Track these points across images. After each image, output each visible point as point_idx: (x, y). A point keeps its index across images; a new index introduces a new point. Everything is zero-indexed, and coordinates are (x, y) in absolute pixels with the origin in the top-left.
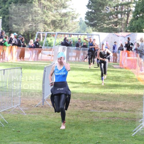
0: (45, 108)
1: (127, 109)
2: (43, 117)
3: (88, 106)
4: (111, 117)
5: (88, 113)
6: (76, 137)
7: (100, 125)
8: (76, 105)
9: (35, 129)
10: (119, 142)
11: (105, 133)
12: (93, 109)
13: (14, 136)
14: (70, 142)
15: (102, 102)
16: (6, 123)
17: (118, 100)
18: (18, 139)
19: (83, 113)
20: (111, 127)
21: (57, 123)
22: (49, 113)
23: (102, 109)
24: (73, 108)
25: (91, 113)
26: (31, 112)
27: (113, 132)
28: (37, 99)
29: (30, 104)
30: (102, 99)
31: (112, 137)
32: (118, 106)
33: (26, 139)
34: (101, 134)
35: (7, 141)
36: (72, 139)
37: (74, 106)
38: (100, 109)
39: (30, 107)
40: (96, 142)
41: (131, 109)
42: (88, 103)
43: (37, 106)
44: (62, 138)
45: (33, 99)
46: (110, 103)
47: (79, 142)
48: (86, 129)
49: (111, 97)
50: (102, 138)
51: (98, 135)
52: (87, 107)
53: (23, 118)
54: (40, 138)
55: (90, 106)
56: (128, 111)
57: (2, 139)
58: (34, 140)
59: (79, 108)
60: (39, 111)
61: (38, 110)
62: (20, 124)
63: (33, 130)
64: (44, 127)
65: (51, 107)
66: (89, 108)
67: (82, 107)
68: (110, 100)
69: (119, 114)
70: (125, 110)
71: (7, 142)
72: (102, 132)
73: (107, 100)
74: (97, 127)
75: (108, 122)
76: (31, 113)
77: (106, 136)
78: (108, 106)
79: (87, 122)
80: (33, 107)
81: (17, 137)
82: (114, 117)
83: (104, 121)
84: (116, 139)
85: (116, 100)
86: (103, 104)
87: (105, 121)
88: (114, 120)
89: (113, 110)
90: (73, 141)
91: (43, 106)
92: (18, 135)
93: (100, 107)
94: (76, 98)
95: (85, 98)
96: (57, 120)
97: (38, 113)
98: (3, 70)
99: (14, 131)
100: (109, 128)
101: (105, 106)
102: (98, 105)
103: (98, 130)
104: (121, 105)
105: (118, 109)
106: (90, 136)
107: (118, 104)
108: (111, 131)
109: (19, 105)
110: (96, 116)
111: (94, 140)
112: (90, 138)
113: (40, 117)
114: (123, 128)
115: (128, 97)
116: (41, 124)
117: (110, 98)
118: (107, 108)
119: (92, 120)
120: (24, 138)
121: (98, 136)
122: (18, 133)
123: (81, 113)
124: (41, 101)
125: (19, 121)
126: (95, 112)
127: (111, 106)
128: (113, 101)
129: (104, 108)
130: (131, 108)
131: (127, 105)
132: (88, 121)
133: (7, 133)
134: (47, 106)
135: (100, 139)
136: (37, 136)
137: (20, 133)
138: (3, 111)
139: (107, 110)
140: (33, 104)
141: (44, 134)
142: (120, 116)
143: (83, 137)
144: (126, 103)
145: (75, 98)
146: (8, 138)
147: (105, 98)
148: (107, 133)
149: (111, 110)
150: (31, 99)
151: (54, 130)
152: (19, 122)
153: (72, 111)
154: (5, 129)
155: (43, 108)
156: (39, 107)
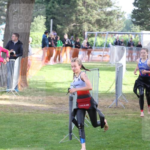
0: (119, 109)
9: (119, 129)
13: (101, 136)
18: (106, 139)
21: (138, 123)
22: (125, 113)
24: (146, 108)
28: (107, 100)
29: (102, 105)
33: (113, 139)
35: (96, 141)
39: (103, 108)
43: (110, 107)
45: (103, 100)
54: (127, 137)
57: (91, 139)
58: (121, 140)
60: (114, 112)
61: (112, 111)
63: (118, 130)
64: (127, 127)
65: (124, 108)
76: (107, 114)
80: (106, 108)
81: (104, 137)
91: (115, 107)
92: (104, 135)
96: (137, 120)
97: (115, 114)
99: (99, 131)
116: (123, 124)
120: (112, 137)
122: (104, 133)
133: (93, 133)
134: (119, 107)
136: (123, 135)
137: (106, 133)
140: (106, 105)
141: (129, 134)
150: (101, 100)
151: (137, 130)
154: (90, 129)
155: (116, 109)
156: (112, 108)
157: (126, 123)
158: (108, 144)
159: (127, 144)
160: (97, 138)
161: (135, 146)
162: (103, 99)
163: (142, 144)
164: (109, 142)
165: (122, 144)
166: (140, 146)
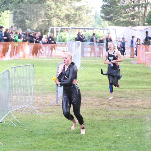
0: (59, 106)
1: (145, 106)
2: (57, 116)
3: (105, 104)
4: (129, 115)
5: (104, 111)
6: (92, 137)
7: (117, 124)
8: (92, 103)
9: (48, 129)
10: (137, 142)
11: (122, 132)
12: (109, 107)
13: (27, 137)
14: (85, 142)
15: (119, 99)
16: (18, 123)
17: (136, 97)
18: (31, 139)
19: (99, 111)
20: (129, 126)
23: (119, 107)
24: (89, 106)
25: (107, 111)
26: (44, 111)
27: (131, 131)
28: (51, 97)
29: (43, 103)
30: (119, 97)
31: (130, 136)
32: (136, 104)
33: (39, 140)
34: (118, 133)
35: (19, 141)
36: (87, 139)
37: (90, 104)
38: (117, 107)
39: (43, 106)
40: (112, 142)
41: (149, 107)
42: (104, 101)
43: (51, 105)
44: (77, 138)
45: (47, 98)
46: (127, 101)
47: (95, 142)
48: (102, 128)
49: (129, 94)
50: (119, 138)
51: (115, 134)
52: (103, 105)
53: (35, 117)
55: (106, 104)
56: (146, 109)
57: (14, 140)
58: (47, 140)
59: (95, 107)
60: (52, 110)
61: (51, 108)
62: (32, 124)
63: (46, 130)
64: (58, 127)
66: (105, 106)
67: (98, 105)
68: (127, 97)
69: (137, 111)
70: (143, 108)
71: (19, 143)
72: (119, 131)
73: (124, 97)
74: (114, 125)
75: (125, 120)
76: (44, 113)
77: (123, 135)
78: (126, 104)
79: (103, 121)
80: (46, 105)
81: (29, 138)
82: (131, 115)
83: (121, 120)
84: (134, 138)
85: (134, 97)
86: (120, 102)
87: (123, 120)
88: (132, 118)
89: (131, 108)
90: (88, 141)
91: (57, 104)
92: (31, 135)
93: (117, 105)
94: (92, 96)
95: (101, 95)
97: (52, 112)
98: (15, 67)
99: (26, 132)
100: (127, 127)
101: (122, 104)
102: (114, 103)
103: (115, 129)
104: (139, 102)
105: (136, 106)
106: (107, 136)
107: (136, 101)
108: (129, 130)
109: (32, 103)
110: (112, 114)
111: (110, 139)
112: (106, 137)
113: (53, 116)
114: (141, 127)
115: (146, 94)
116: (55, 124)
117: (127, 95)
118: (124, 106)
119: (108, 119)
121: (115, 136)
122: (31, 133)
123: (97, 111)
124: (55, 99)
125: (31, 120)
126: (112, 110)
127: (129, 103)
128: (131, 98)
129: (121, 106)
130: (150, 105)
131: (146, 102)
132: (104, 119)
133: (19, 133)
135: (117, 138)
136: (51, 136)
137: (33, 133)
138: (15, 111)
139: (124, 108)
140: (47, 103)
141: (58, 134)
142: (138, 113)
143: (99, 136)
144: (144, 100)
145: (90, 96)
146: (20, 138)
147: (122, 95)
148: (124, 132)
149: (129, 108)
151: (68, 130)
152: (31, 122)
153: (88, 110)
154: (17, 129)
155: (57, 106)
156: (53, 105)
157: (58, 123)
158: (31, 145)
159: (51, 146)
160: (21, 139)
161: (59, 148)
162: (47, 96)
163: (68, 145)
164: (32, 143)
165: (46, 146)
166: (65, 147)
